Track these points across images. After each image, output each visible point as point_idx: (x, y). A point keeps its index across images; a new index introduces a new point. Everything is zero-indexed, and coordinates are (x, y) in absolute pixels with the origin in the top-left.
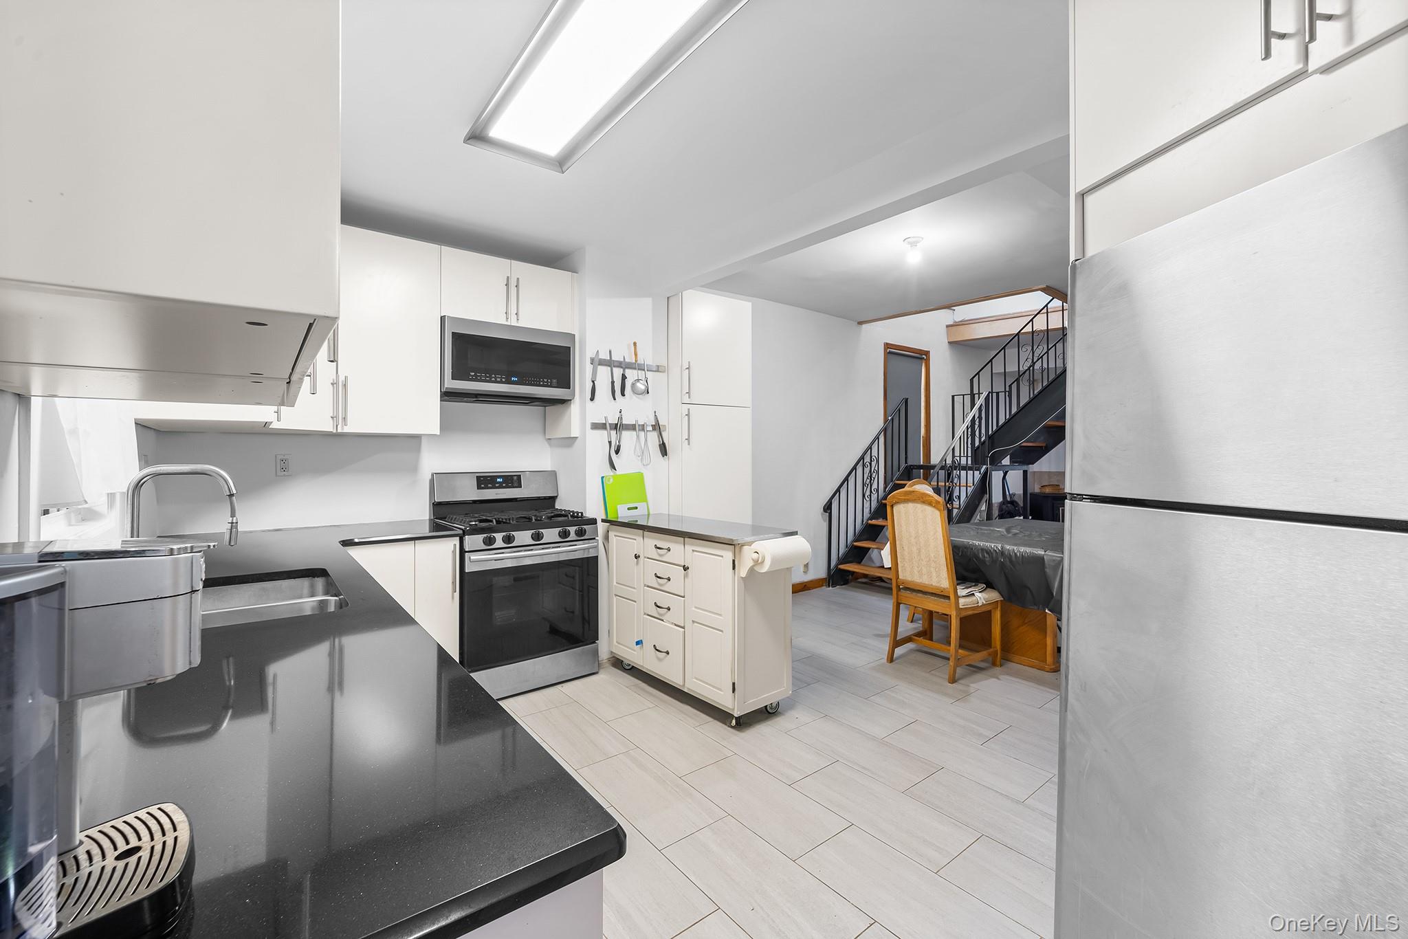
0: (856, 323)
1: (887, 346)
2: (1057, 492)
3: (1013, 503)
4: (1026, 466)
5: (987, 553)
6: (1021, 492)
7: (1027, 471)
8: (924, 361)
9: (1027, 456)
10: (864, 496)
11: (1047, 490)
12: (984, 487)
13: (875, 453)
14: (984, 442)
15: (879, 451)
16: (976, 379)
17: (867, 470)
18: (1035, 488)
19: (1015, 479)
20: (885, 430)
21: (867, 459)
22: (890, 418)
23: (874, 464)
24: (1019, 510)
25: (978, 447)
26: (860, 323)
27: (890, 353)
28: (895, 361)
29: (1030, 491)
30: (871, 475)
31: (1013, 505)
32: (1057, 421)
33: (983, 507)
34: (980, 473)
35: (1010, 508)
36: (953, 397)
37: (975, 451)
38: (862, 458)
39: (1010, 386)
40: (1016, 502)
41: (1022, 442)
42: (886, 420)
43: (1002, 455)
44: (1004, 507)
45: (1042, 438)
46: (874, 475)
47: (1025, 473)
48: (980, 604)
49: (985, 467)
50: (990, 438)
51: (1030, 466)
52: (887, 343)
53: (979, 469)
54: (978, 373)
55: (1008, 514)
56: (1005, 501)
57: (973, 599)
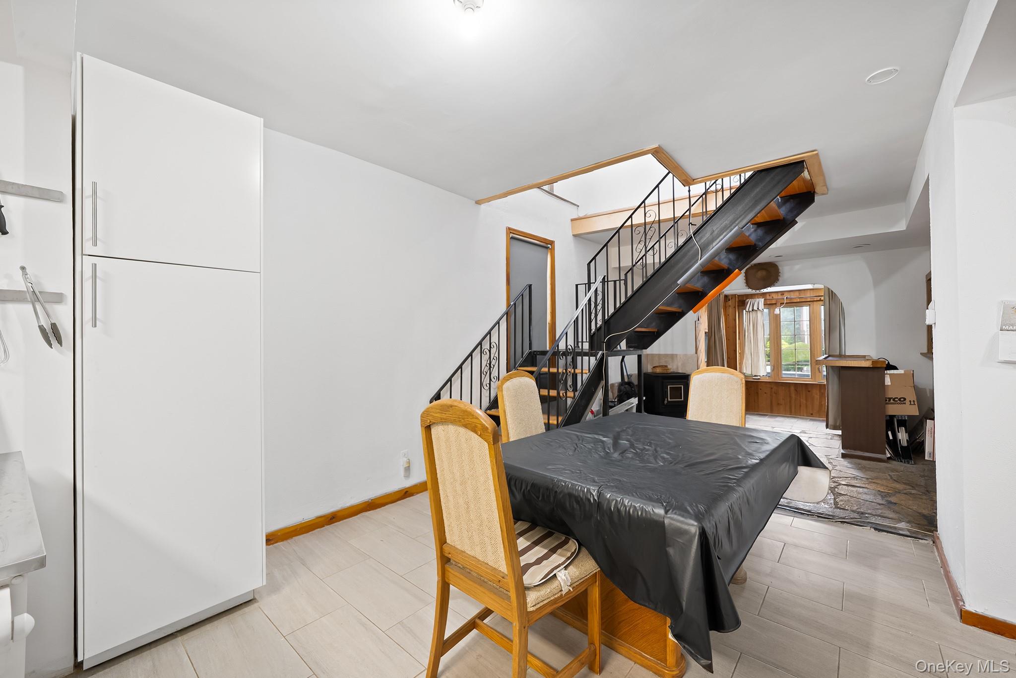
0: (474, 202)
1: (510, 230)
2: (665, 372)
3: (630, 384)
4: (640, 351)
5: (578, 502)
6: (636, 372)
7: (641, 355)
8: (549, 251)
9: (642, 341)
10: (481, 384)
11: (658, 370)
12: (600, 372)
13: (495, 339)
14: (600, 327)
15: (501, 337)
16: (592, 264)
17: (485, 357)
18: (648, 368)
19: (631, 361)
20: (507, 313)
21: (486, 346)
22: (512, 303)
23: (493, 350)
24: (635, 390)
25: (594, 333)
26: (478, 202)
27: (512, 238)
28: (519, 248)
29: (644, 372)
30: (490, 362)
31: (630, 385)
32: (668, 306)
33: (600, 395)
34: (596, 360)
35: (628, 389)
36: (577, 286)
37: (592, 337)
38: (480, 344)
39: (626, 275)
40: (632, 383)
41: (636, 328)
42: (508, 305)
43: (618, 340)
44: (622, 388)
45: (654, 324)
46: (493, 362)
47: (640, 357)
48: (564, 593)
49: (601, 352)
50: (606, 322)
51: (644, 350)
52: (509, 229)
53: (595, 355)
54: (594, 258)
55: (626, 394)
56: (623, 383)
57: (554, 585)
